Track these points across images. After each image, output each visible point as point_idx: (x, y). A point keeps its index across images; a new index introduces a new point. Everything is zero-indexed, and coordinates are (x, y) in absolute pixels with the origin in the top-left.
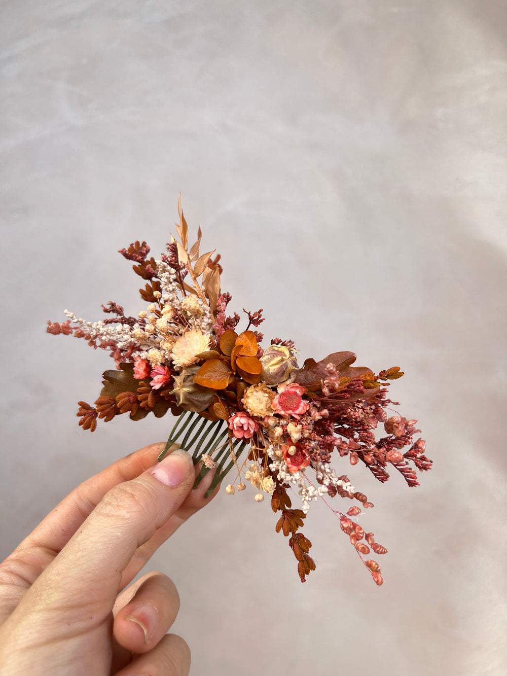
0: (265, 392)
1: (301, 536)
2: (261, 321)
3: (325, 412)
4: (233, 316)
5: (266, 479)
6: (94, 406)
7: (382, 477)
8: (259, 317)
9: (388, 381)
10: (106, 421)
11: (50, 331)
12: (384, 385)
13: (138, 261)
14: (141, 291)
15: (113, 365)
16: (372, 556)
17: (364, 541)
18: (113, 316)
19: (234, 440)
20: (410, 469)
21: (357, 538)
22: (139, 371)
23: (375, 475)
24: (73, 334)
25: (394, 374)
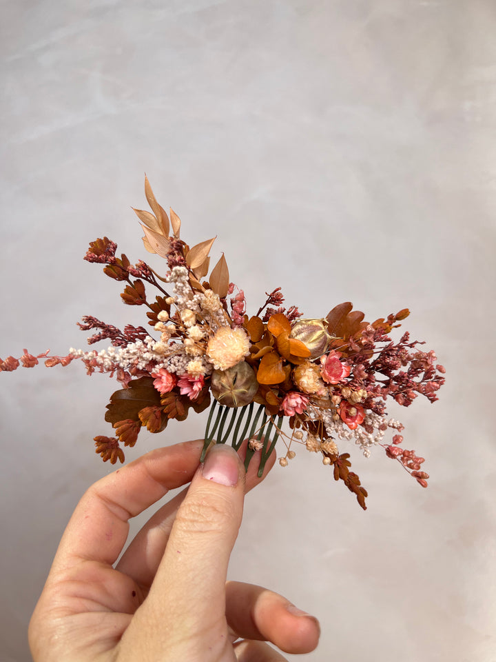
0: (312, 367)
1: (352, 474)
14: (122, 295)
25: (402, 315)
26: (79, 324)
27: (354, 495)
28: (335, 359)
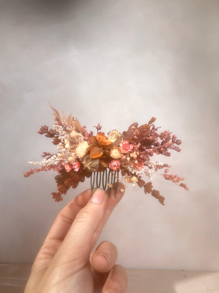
0: (116, 149)
1: (154, 191)
2: (101, 127)
3: (139, 144)
4: (90, 133)
5: (133, 178)
6: (57, 192)
7: (168, 155)
8: (100, 126)
9: (153, 123)
10: (65, 194)
11: (26, 176)
12: (152, 125)
13: (46, 133)
14: (53, 142)
15: (57, 173)
16: (181, 182)
17: (175, 179)
18: (47, 157)
19: (114, 173)
20: (176, 147)
21: (173, 179)
22: (68, 168)
23: (166, 155)
24: (35, 172)
25: (153, 120)
26: (41, 155)
27: (158, 200)
28: (126, 143)
